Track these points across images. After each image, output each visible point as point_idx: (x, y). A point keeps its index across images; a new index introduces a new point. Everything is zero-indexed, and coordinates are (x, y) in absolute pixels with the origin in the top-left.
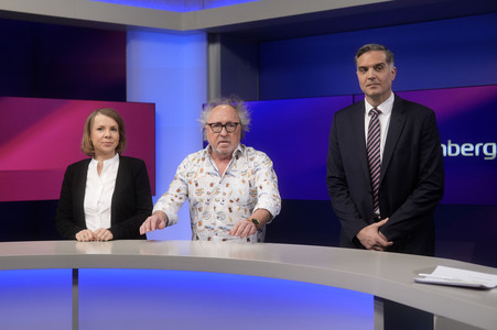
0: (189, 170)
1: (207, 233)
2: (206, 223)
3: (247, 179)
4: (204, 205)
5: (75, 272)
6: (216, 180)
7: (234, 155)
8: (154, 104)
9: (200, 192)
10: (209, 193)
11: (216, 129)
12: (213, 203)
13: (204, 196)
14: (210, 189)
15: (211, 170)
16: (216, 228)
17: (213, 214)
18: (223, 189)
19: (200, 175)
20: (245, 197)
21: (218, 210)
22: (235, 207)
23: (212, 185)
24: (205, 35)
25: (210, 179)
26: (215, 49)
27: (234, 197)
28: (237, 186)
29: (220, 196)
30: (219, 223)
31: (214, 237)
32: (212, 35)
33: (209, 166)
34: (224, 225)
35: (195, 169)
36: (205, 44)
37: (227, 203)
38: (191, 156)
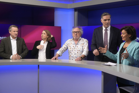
0: (68, 43)
1: (72, 58)
2: (72, 56)
3: (82, 45)
4: (71, 51)
5: (39, 66)
6: (75, 45)
7: (79, 40)
8: (61, 27)
9: (71, 48)
10: (73, 49)
11: (74, 33)
12: (73, 51)
13: (72, 49)
14: (73, 48)
15: (74, 43)
16: (74, 57)
17: (74, 54)
18: (76, 48)
19: (71, 44)
20: (81, 50)
21: (75, 52)
22: (79, 52)
23: (73, 47)
24: (74, 9)
25: (73, 45)
26: (76, 13)
27: (79, 50)
28: (79, 47)
29: (75, 49)
30: (75, 56)
31: (74, 59)
32: (76, 10)
33: (73, 42)
34: (76, 56)
35: (70, 43)
36: (74, 12)
37: (77, 51)
38: (69, 40)
